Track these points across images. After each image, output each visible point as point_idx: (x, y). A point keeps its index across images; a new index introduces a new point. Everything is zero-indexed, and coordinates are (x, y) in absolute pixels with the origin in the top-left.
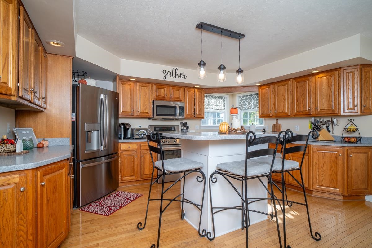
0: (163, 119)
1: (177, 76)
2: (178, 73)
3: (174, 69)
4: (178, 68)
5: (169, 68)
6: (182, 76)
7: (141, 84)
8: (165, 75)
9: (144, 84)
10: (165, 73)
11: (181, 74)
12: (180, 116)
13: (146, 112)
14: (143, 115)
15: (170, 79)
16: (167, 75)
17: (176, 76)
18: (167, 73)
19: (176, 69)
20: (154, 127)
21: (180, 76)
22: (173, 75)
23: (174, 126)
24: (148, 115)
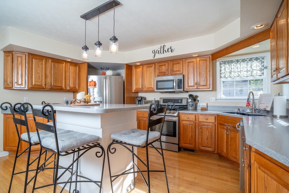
0: (165, 92)
1: (165, 52)
2: (166, 49)
3: (162, 46)
4: (165, 44)
5: (157, 47)
6: (170, 50)
7: (147, 66)
8: (154, 54)
9: (149, 66)
10: (154, 52)
11: (168, 48)
12: (178, 88)
13: (151, 87)
14: (148, 89)
15: (158, 56)
16: (156, 54)
17: (163, 52)
18: (156, 52)
19: (164, 46)
20: (163, 99)
21: (168, 51)
22: (161, 52)
23: (182, 99)
24: (152, 89)
